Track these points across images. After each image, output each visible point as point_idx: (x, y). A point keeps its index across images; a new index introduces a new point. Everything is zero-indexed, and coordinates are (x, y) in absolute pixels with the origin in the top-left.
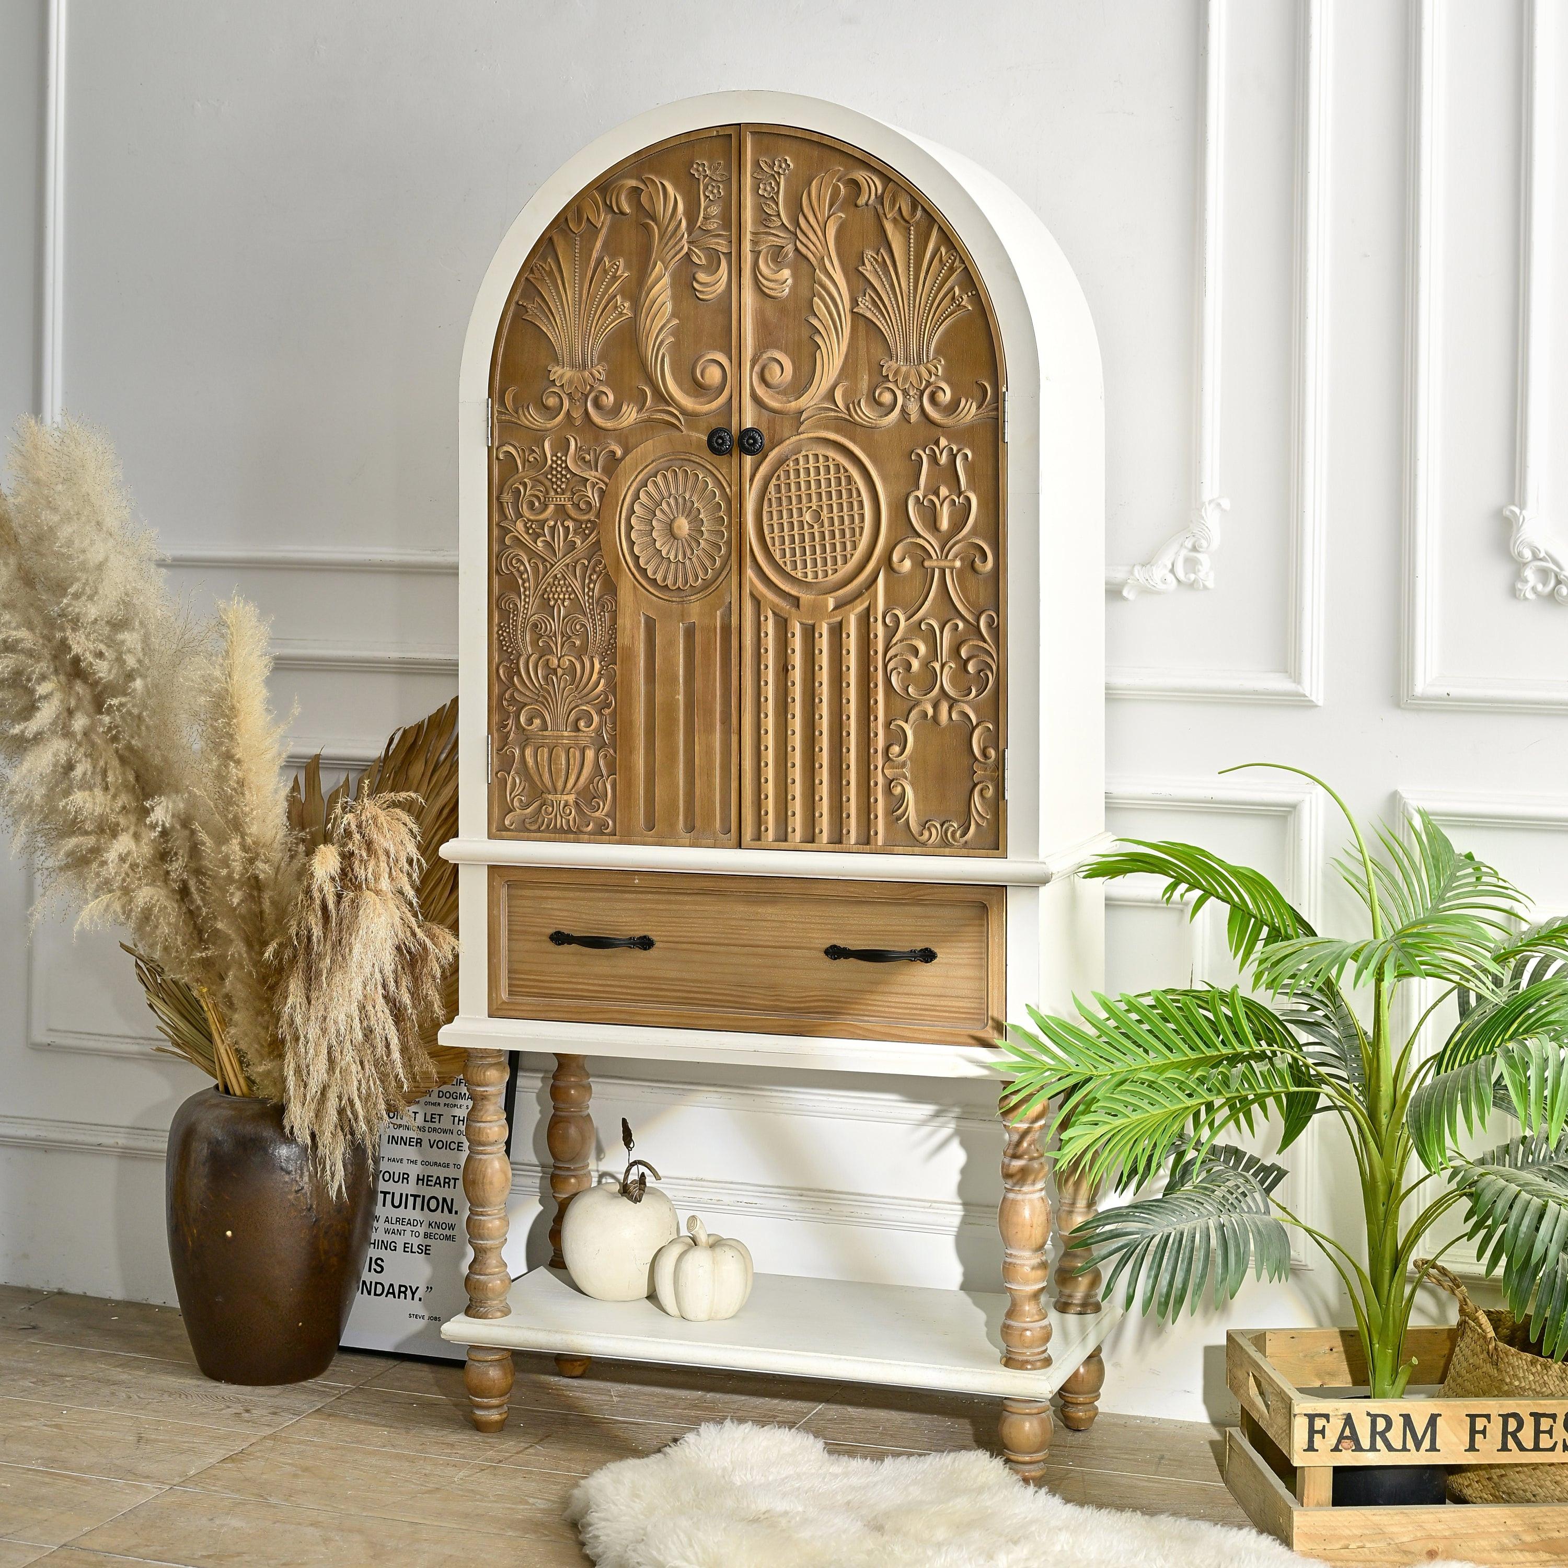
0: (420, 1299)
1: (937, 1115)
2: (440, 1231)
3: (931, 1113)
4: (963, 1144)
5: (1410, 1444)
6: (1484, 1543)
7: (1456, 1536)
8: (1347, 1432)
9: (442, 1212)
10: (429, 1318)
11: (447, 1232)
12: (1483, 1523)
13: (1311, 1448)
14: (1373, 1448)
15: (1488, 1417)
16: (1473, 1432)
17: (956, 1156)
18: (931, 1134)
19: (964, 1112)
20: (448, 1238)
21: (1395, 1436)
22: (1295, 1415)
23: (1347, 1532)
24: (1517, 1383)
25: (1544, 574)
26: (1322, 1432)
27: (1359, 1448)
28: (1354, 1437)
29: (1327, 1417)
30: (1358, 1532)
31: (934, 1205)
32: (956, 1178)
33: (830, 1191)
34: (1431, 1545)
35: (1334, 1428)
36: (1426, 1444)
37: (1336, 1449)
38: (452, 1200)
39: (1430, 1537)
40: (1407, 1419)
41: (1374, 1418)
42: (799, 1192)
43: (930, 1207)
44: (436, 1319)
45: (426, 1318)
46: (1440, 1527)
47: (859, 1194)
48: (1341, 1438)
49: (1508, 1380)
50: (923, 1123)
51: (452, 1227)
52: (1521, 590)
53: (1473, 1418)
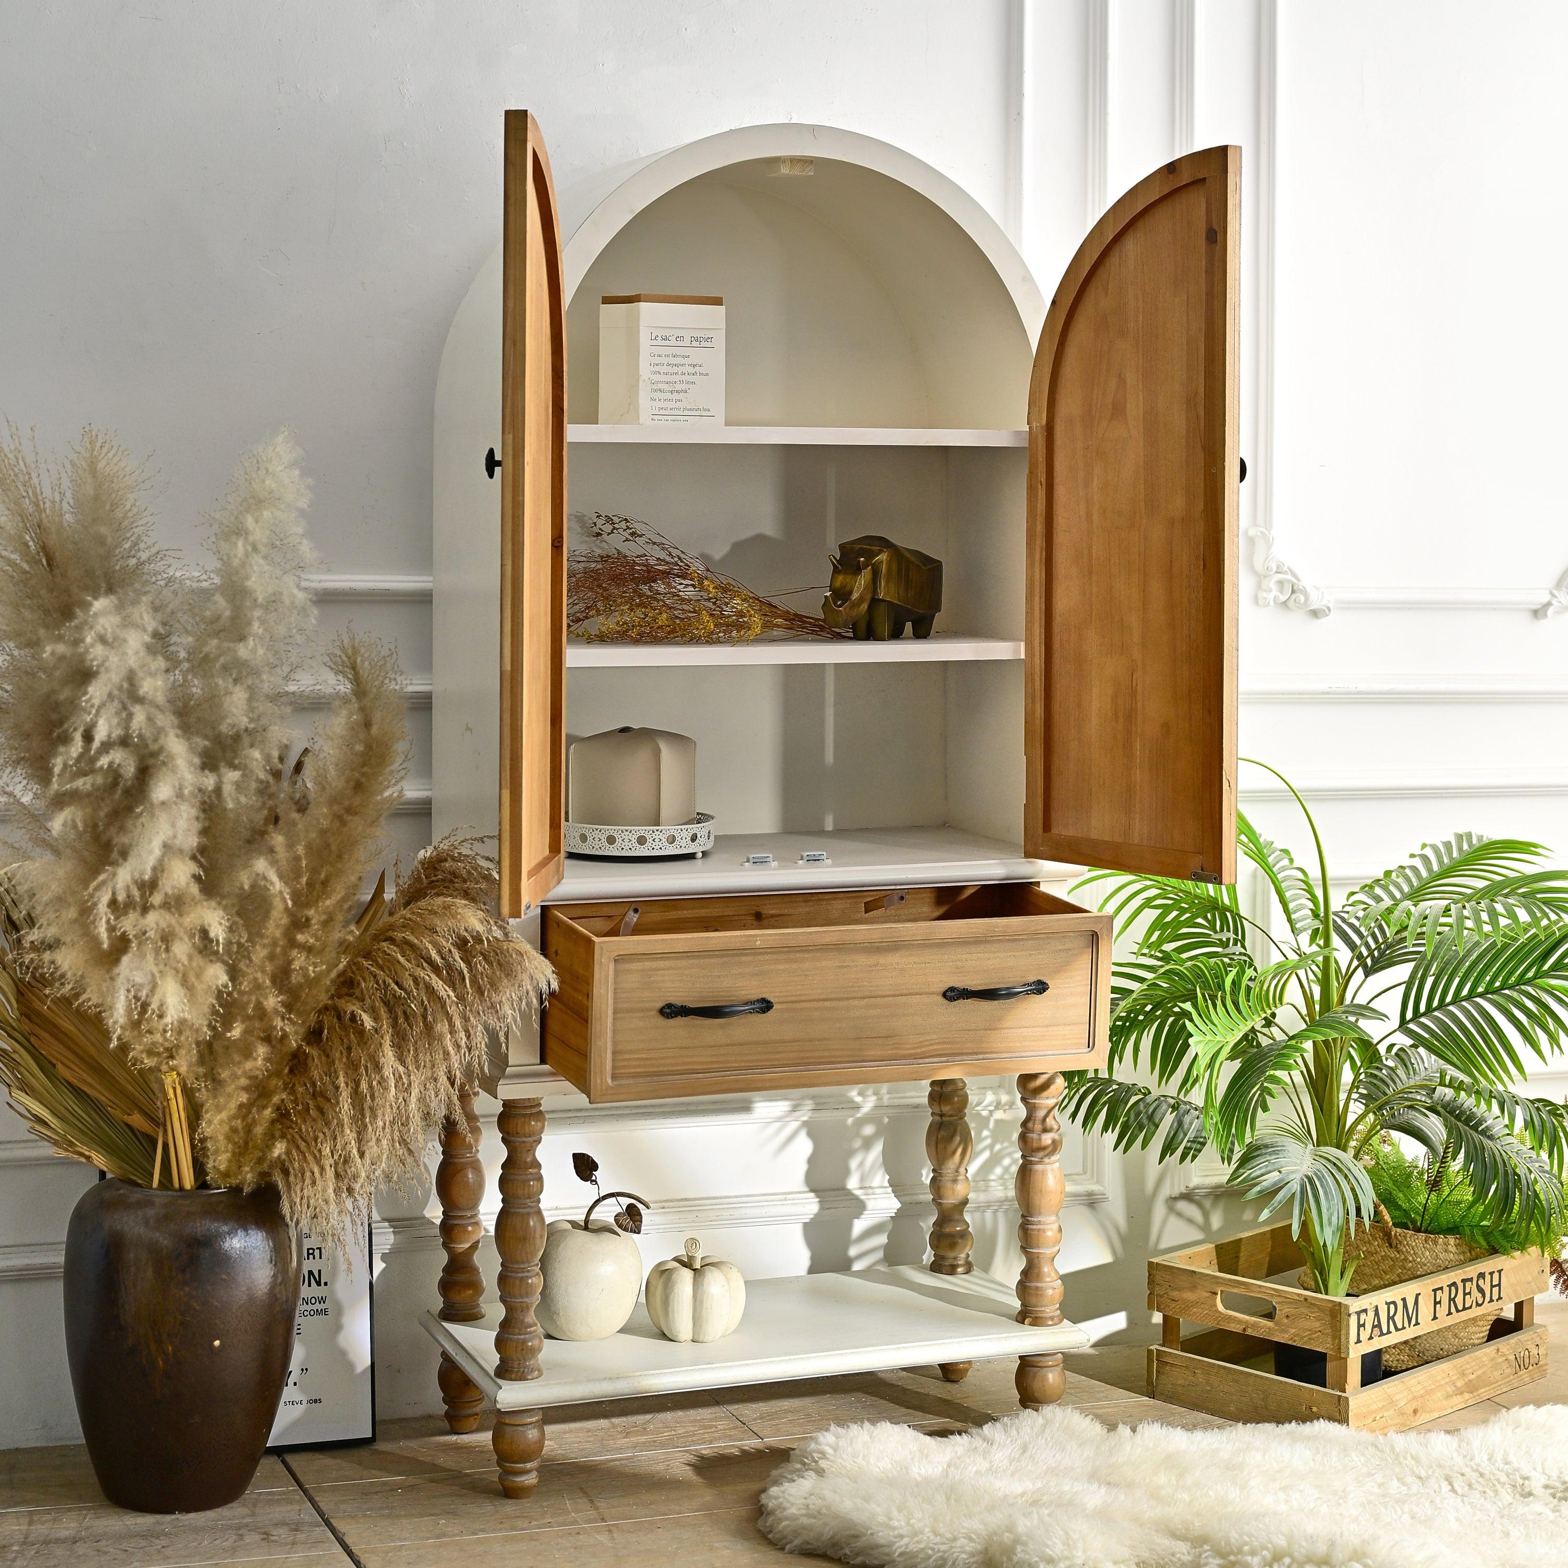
0: (295, 1384)
1: (794, 1109)
2: (310, 1307)
3: (788, 1109)
4: (810, 1135)
5: (1406, 1324)
6: (1439, 1394)
7: (1428, 1392)
8: (1376, 1323)
9: (310, 1285)
10: (309, 1402)
11: (318, 1306)
12: (1439, 1378)
13: (1359, 1341)
14: (1389, 1332)
15: (1441, 1288)
16: (1436, 1303)
17: (804, 1146)
18: (780, 1130)
19: (816, 1104)
20: (319, 1312)
21: (1398, 1319)
22: (1349, 1315)
23: (1375, 1407)
24: (1419, 1260)
25: (1281, 583)
26: (1364, 1325)
27: (1382, 1334)
28: (1379, 1326)
29: (1365, 1311)
30: (1380, 1405)
31: (789, 1196)
32: (803, 1167)
33: (686, 1200)
34: (1414, 1405)
35: (1369, 1319)
36: (1413, 1322)
37: (1371, 1338)
38: (320, 1271)
39: (1415, 1398)
40: (1404, 1300)
41: (1388, 1304)
42: (660, 1205)
43: (785, 1200)
44: (316, 1401)
45: (305, 1402)
46: (1419, 1387)
47: (714, 1198)
48: (1374, 1327)
49: (1411, 1259)
50: (779, 1119)
51: (322, 1300)
52: (1265, 598)
53: (1435, 1291)
